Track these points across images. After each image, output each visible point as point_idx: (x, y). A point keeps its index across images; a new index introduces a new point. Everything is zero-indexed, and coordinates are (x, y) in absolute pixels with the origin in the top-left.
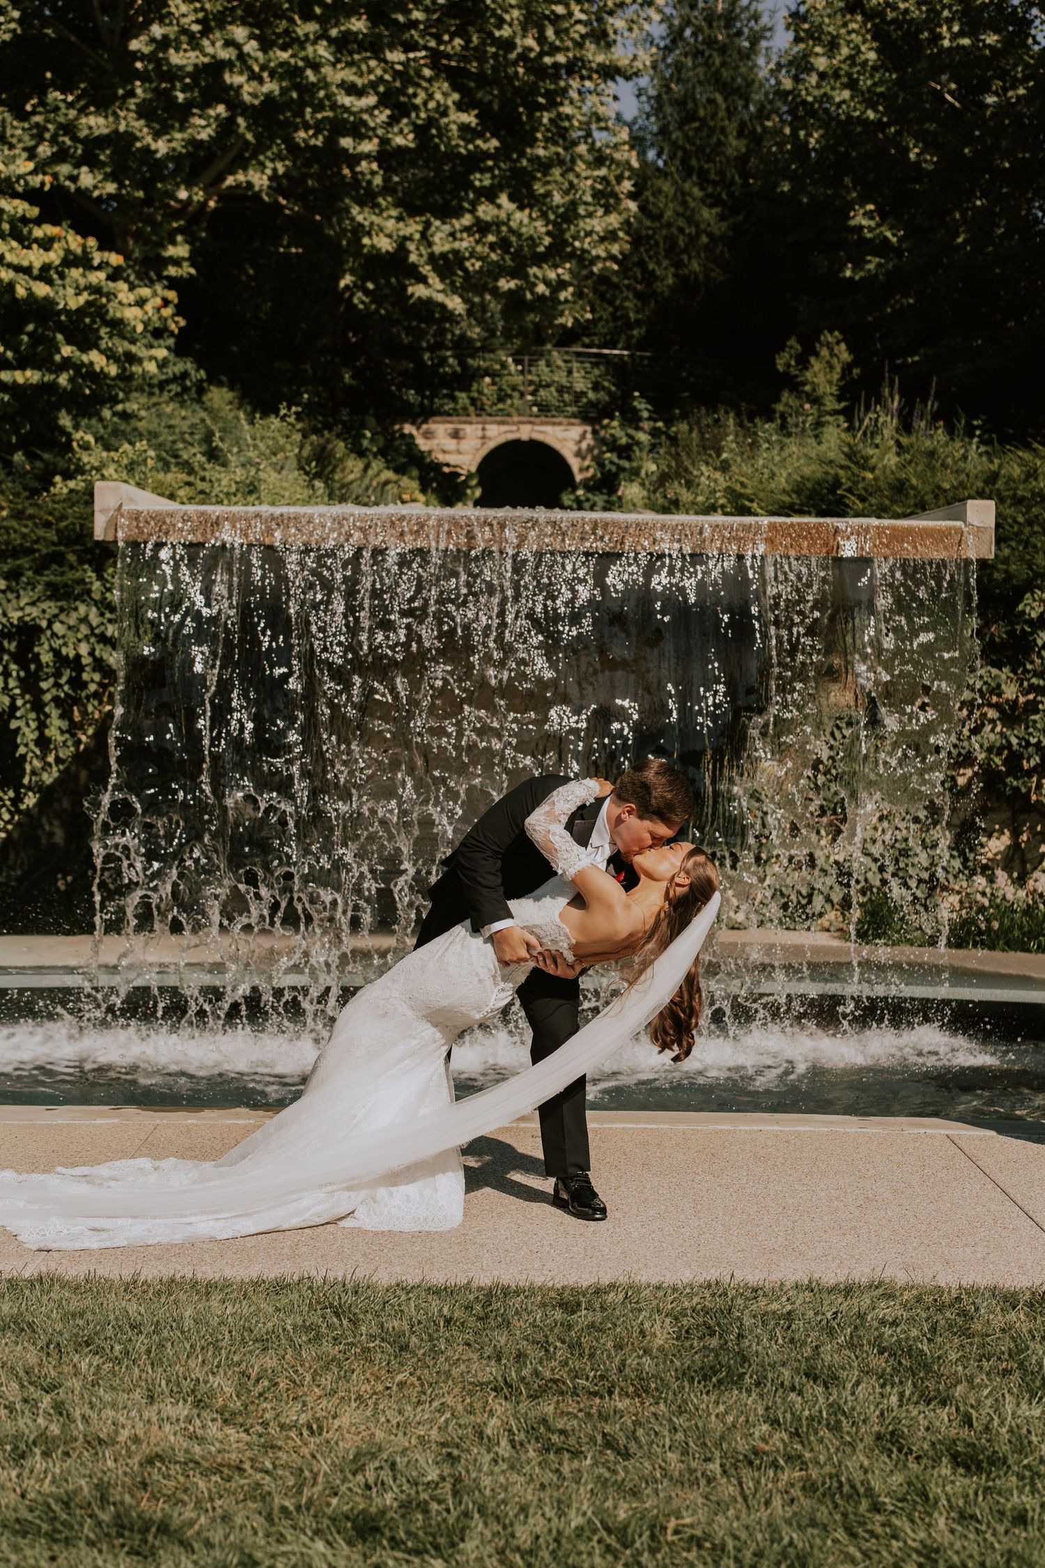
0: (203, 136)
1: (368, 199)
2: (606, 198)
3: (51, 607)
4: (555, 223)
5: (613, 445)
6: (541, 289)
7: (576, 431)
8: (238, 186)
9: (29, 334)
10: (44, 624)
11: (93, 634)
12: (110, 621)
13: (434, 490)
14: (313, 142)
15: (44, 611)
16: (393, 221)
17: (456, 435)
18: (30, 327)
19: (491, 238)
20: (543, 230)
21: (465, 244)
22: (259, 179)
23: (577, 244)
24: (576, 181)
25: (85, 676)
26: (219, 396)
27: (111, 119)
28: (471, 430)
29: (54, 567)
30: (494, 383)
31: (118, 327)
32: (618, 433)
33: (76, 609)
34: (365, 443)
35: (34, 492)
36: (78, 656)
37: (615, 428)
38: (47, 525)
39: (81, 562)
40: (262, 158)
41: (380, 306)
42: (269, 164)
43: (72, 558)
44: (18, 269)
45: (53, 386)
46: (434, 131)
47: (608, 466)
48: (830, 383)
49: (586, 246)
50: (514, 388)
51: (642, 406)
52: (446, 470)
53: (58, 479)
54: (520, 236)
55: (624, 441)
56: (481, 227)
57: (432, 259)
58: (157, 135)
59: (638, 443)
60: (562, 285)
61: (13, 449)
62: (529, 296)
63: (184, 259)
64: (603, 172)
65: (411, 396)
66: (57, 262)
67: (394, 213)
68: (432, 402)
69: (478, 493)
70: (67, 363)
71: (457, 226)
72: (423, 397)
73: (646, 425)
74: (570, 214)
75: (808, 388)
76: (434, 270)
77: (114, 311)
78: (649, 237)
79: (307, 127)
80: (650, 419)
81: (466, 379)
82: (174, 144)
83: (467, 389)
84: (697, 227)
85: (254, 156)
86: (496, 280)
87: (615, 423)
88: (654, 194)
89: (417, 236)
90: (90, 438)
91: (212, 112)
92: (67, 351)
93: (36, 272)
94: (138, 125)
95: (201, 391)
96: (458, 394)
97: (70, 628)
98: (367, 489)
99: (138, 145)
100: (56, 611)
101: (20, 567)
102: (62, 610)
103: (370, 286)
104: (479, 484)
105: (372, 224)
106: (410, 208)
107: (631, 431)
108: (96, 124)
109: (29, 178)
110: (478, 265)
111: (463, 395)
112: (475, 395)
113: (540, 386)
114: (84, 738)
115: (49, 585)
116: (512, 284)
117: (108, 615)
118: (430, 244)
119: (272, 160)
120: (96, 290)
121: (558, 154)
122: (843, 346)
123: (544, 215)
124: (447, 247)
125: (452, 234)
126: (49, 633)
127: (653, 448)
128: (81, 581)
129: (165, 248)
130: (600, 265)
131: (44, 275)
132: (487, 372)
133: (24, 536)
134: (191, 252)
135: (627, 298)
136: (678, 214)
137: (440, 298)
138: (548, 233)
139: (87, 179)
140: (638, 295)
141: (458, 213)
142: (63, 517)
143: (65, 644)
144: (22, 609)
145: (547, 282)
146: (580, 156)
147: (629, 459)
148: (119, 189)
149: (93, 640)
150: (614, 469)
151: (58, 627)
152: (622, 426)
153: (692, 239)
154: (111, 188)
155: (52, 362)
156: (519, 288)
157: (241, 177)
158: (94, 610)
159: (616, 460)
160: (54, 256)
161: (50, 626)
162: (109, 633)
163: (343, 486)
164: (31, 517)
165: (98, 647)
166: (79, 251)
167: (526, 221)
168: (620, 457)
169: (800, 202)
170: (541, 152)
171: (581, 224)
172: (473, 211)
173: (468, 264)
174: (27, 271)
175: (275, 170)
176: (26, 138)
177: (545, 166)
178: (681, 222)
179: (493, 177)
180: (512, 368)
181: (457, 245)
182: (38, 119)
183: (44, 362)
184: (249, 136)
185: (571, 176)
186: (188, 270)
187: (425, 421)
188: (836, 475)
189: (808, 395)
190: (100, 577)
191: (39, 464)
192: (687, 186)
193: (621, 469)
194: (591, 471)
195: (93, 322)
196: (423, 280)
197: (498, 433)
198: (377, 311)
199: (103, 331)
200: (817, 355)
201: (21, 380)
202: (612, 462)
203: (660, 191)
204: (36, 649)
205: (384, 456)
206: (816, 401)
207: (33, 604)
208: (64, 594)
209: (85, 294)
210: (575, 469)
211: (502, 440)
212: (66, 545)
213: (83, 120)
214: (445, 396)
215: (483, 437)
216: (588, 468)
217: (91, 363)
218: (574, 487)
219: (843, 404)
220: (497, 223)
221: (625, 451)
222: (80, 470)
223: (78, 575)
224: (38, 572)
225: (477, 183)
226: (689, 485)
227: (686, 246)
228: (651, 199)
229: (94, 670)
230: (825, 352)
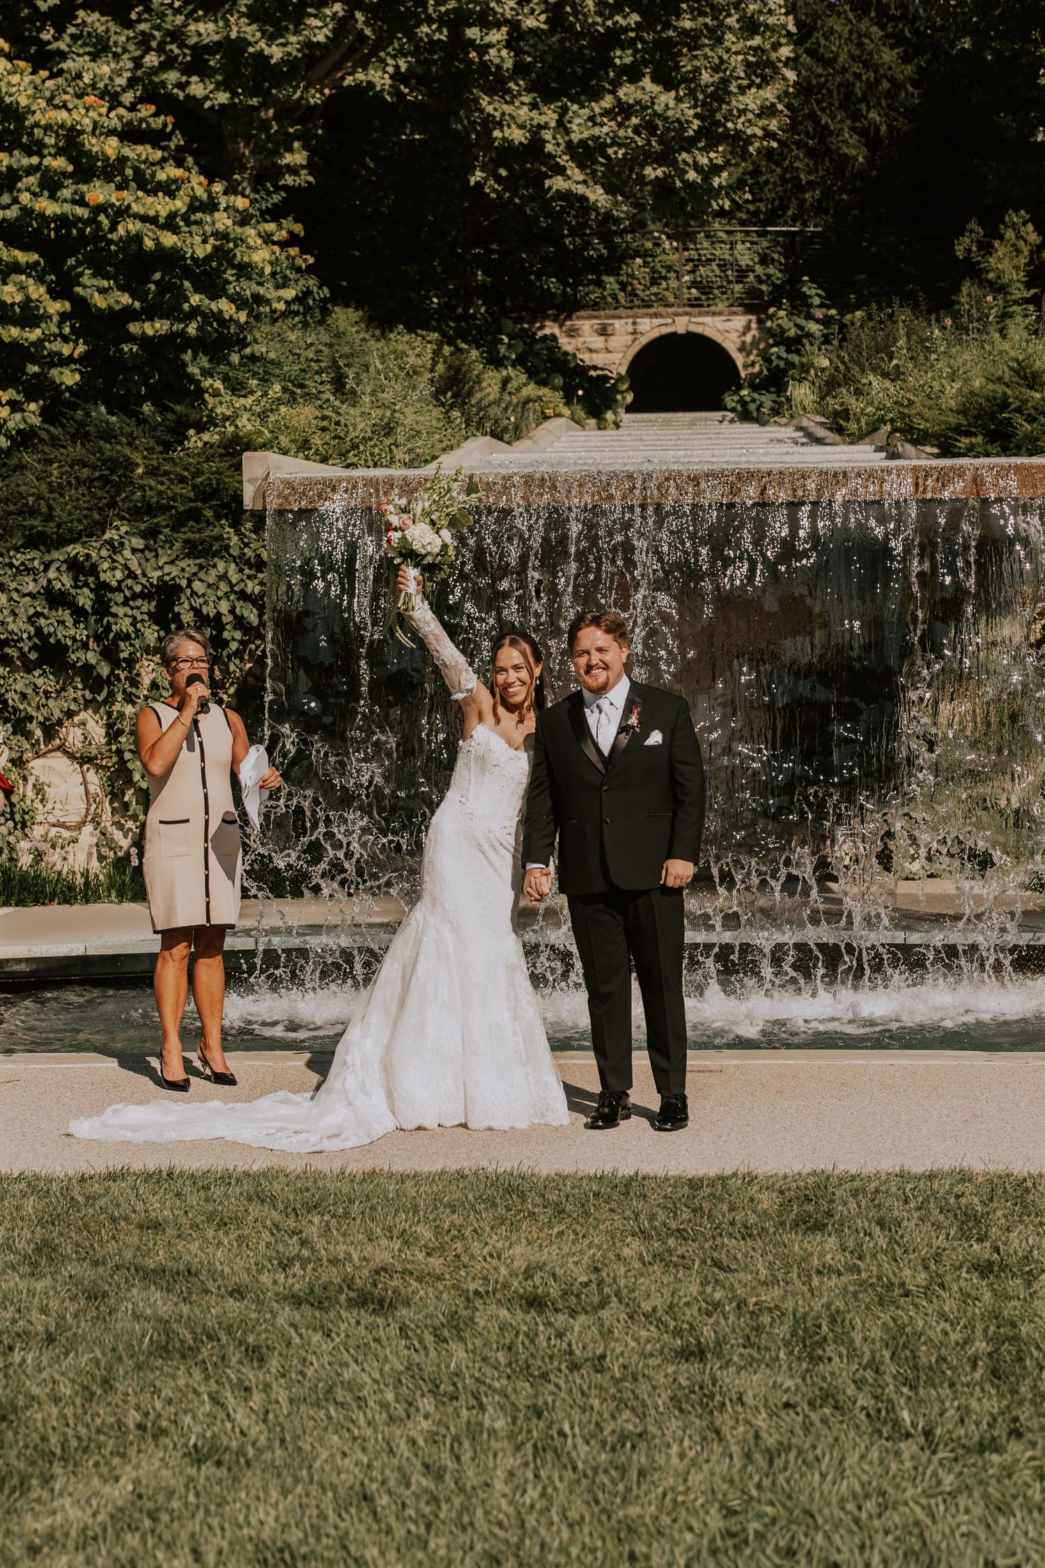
0: (320, 38)
1: (497, 85)
2: (762, 70)
3: (189, 565)
4: (704, 104)
5: (780, 337)
6: (692, 175)
7: (739, 321)
8: (358, 86)
9: (155, 283)
10: (184, 583)
11: (232, 591)
12: (249, 577)
13: (580, 399)
14: (437, 36)
15: (183, 570)
16: (525, 108)
17: (603, 332)
18: (157, 276)
19: (635, 121)
20: (691, 112)
21: (605, 129)
22: (379, 78)
23: (730, 125)
24: (725, 57)
25: (226, 635)
26: (345, 317)
27: (221, 23)
28: (621, 326)
29: (191, 523)
30: (646, 264)
31: (245, 270)
32: (786, 323)
33: (215, 566)
34: (503, 350)
35: (167, 446)
36: (219, 615)
37: (782, 318)
38: (182, 480)
39: (218, 517)
40: (382, 54)
41: (515, 194)
42: (391, 61)
43: (209, 513)
44: (144, 219)
45: (183, 334)
46: (568, 9)
47: (776, 362)
48: (1017, 268)
49: (740, 126)
50: (669, 268)
51: (813, 292)
52: (593, 373)
53: (192, 432)
54: (666, 119)
55: (792, 332)
56: (623, 110)
57: (570, 148)
58: (271, 39)
59: (809, 335)
60: (716, 170)
61: (141, 400)
62: (678, 184)
63: (303, 167)
64: (757, 41)
65: (553, 284)
66: (183, 210)
67: (526, 99)
68: (575, 291)
69: (629, 398)
70: (195, 311)
71: (597, 110)
72: (566, 285)
73: (819, 314)
74: (720, 93)
75: (991, 275)
76: (572, 159)
77: (241, 255)
78: (820, 86)
79: (430, 21)
80: (821, 306)
81: (614, 262)
82: (289, 49)
83: (615, 272)
84: (876, 71)
85: (374, 52)
86: (643, 168)
87: (782, 313)
88: (826, 37)
89: (553, 124)
90: (218, 384)
91: (328, 12)
92: (195, 299)
93: (162, 220)
94: (251, 31)
95: (325, 312)
96: (605, 278)
97: (209, 586)
98: (506, 409)
99: (251, 50)
100: (195, 569)
101: (157, 525)
102: (201, 567)
103: (503, 172)
104: (630, 388)
105: (503, 114)
106: (545, 92)
107: (799, 321)
108: (206, 30)
109: (151, 120)
110: (621, 152)
111: (612, 279)
112: (624, 278)
113: (697, 263)
114: (225, 697)
115: (186, 542)
116: (659, 172)
117: (247, 571)
118: (568, 132)
119: (394, 57)
120: (223, 236)
121: (706, 25)
122: (1030, 227)
123: (692, 93)
124: (586, 135)
125: (591, 119)
126: (188, 591)
127: (826, 340)
128: (219, 538)
129: (282, 156)
130: (757, 145)
131: (170, 224)
132: (637, 254)
133: (160, 493)
134: (309, 158)
135: (797, 158)
136: (853, 58)
137: (581, 189)
138: (696, 116)
139: (197, 89)
140: (810, 153)
141: (596, 96)
142: (199, 473)
143: (206, 603)
144: (161, 568)
145: (697, 167)
146: (730, 28)
147: (798, 352)
148: (232, 98)
149: (232, 597)
150: (782, 364)
151: (197, 586)
152: (790, 314)
153: (871, 87)
154: (223, 98)
155: (180, 310)
156: (667, 176)
157: (360, 76)
158: (233, 565)
159: (784, 355)
160: (180, 204)
161: (189, 585)
162: (249, 590)
163: (481, 409)
164: (166, 473)
165: (238, 605)
166: (205, 197)
167: (672, 104)
168: (788, 351)
169: (985, 58)
170: (687, 24)
171: (734, 103)
172: (613, 92)
173: (610, 151)
174: (153, 220)
175: (397, 67)
176: (131, 47)
177: (691, 40)
178: (857, 68)
179: (636, 51)
180: (667, 245)
181: (596, 131)
182: (143, 27)
183: (172, 311)
184: (368, 32)
185: (720, 51)
186: (306, 178)
187: (569, 317)
188: (1004, 393)
189: (991, 283)
190: (238, 532)
191: (169, 416)
192: (863, 26)
193: (791, 365)
194: (757, 369)
195: (220, 265)
196: (561, 171)
197: (651, 328)
198: (511, 199)
199: (229, 274)
200: (1001, 237)
201: (150, 332)
202: (779, 357)
203: (832, 31)
204: (176, 609)
205: (523, 365)
206: (1000, 289)
207: (172, 562)
208: (202, 551)
209: (211, 240)
210: (740, 365)
211: (656, 334)
212: (204, 502)
213: (192, 27)
214: (591, 282)
215: (635, 333)
216: (753, 364)
217: (221, 311)
218: (740, 387)
219: (1033, 291)
220: (640, 106)
221: (793, 345)
222: (212, 421)
223: (217, 531)
224: (175, 529)
225: (617, 61)
226: (858, 392)
227: (864, 93)
228: (823, 42)
229: (235, 628)
230: (1010, 234)
